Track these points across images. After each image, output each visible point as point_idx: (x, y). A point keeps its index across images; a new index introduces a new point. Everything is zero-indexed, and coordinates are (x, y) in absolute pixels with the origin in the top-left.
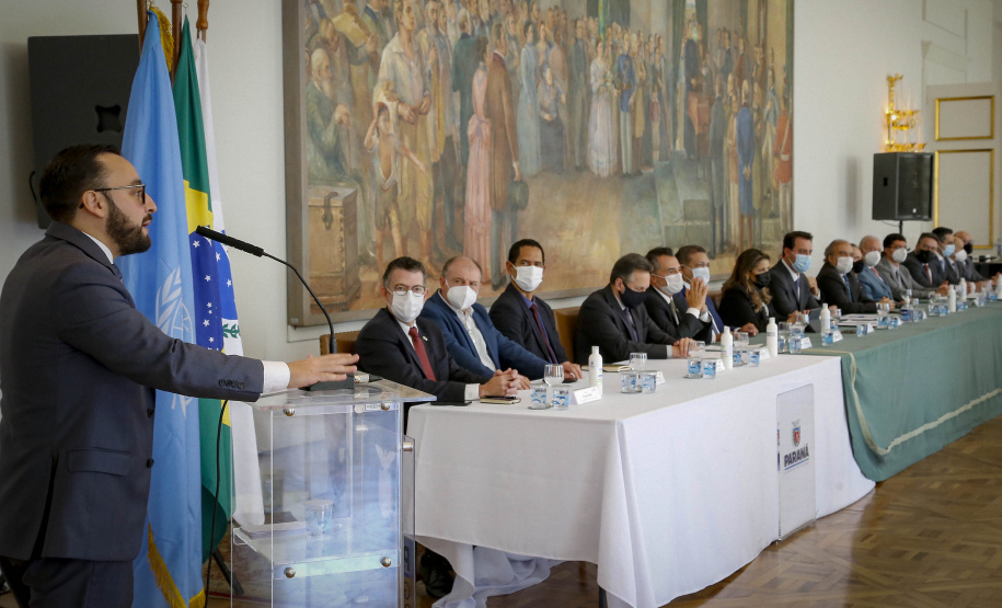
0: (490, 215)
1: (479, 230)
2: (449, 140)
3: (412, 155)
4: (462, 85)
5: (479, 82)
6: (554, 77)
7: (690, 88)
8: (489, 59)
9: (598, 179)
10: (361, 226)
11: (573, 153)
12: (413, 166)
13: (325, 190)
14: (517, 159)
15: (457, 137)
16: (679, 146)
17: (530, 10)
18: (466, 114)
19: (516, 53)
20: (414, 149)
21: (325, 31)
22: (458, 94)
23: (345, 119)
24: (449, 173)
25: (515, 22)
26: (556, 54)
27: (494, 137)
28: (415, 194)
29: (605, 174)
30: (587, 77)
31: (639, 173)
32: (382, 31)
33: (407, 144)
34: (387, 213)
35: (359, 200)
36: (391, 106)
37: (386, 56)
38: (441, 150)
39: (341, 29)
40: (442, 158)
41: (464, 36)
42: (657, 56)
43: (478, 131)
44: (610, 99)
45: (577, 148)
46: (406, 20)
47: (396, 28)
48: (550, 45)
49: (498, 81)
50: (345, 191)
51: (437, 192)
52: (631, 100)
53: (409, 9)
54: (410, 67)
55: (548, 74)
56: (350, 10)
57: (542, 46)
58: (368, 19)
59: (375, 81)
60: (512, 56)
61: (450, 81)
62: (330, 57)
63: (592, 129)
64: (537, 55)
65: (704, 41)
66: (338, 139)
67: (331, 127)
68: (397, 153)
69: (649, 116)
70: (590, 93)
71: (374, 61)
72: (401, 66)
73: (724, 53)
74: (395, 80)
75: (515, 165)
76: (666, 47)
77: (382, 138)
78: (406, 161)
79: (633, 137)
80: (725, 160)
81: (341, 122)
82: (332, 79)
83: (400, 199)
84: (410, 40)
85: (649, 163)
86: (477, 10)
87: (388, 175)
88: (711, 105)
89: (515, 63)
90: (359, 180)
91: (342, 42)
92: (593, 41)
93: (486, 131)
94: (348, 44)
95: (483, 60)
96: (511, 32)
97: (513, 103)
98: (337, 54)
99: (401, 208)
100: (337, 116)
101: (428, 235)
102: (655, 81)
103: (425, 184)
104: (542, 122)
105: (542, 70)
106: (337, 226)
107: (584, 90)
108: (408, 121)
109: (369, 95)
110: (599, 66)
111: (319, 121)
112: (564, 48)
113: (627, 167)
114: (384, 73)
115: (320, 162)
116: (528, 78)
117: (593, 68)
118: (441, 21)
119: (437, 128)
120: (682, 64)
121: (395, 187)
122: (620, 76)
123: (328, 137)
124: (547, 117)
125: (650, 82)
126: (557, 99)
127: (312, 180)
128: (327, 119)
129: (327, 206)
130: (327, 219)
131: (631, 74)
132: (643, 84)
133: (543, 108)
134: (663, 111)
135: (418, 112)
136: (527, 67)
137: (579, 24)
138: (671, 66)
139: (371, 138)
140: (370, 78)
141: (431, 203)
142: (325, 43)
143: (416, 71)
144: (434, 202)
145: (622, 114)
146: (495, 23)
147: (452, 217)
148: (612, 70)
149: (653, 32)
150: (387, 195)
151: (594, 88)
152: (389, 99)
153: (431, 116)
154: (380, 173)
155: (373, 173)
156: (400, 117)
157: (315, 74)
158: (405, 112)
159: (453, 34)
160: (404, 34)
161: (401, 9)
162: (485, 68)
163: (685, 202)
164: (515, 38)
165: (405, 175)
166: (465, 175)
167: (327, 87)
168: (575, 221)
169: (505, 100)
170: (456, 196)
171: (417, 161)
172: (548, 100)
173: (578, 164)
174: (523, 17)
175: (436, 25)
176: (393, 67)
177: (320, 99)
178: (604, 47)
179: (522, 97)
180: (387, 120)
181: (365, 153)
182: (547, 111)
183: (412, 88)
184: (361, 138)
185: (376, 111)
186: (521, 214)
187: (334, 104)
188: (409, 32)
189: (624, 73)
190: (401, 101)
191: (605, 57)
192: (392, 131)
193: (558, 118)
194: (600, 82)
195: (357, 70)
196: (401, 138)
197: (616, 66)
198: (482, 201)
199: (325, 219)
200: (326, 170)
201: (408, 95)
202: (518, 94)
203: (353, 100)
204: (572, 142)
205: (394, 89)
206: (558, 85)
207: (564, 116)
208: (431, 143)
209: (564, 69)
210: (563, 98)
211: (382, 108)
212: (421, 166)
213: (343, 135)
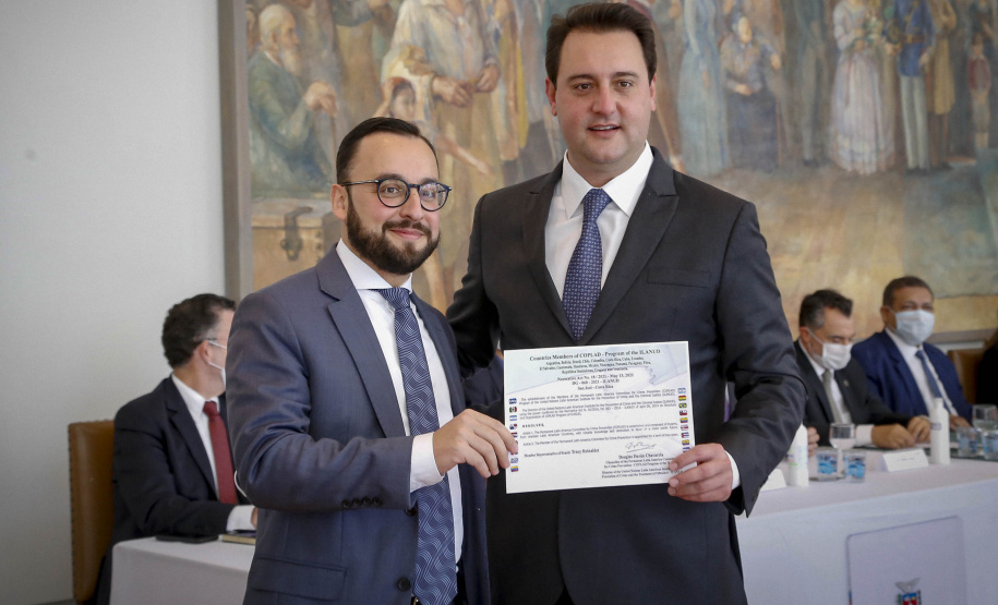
2: (536, 128)
3: (462, 152)
6: (754, 31)
9: (855, 177)
11: (798, 139)
13: (285, 205)
14: (678, 152)
20: (466, 141)
23: (326, 103)
29: (870, 169)
30: (826, 28)
31: (945, 167)
33: (451, 133)
36: (420, 83)
37: (406, 10)
38: (520, 142)
40: (523, 155)
44: (877, 59)
45: (807, 134)
50: (325, 205)
52: (925, 59)
54: (457, 26)
55: (742, 27)
59: (386, 48)
60: (667, 5)
62: (297, 17)
63: (838, 103)
66: (312, 131)
67: (299, 116)
69: (964, 82)
70: (832, 50)
71: (384, 18)
72: (439, 26)
74: (427, 44)
75: (675, 161)
78: (448, 159)
79: (930, 114)
81: (318, 107)
82: (300, 49)
85: (966, 150)
89: (672, 12)
98: (311, 12)
100: (310, 98)
102: (977, 29)
104: (731, 97)
105: (729, 21)
106: (309, 254)
107: (821, 48)
108: (454, 102)
109: (373, 69)
110: (851, 11)
111: (274, 106)
113: (917, 158)
114: (403, 33)
115: (277, 165)
116: (700, 34)
117: (837, 14)
119: (512, 110)
122: (900, 24)
123: (293, 129)
124: (741, 89)
125: (967, 30)
126: (762, 61)
127: (260, 190)
128: (291, 103)
129: (291, 227)
130: (292, 245)
131: (923, 20)
132: (949, 33)
133: (731, 75)
135: (472, 90)
136: (698, 18)
140: (376, 44)
143: (468, 30)
145: (904, 81)
148: (881, 16)
151: (843, 44)
152: (414, 72)
153: (498, 95)
156: (437, 97)
157: (266, 40)
158: (447, 89)
167: (290, 60)
168: (805, 241)
171: (471, 160)
172: (743, 65)
173: (808, 155)
176: (424, 27)
177: (276, 76)
179: (688, 60)
180: (412, 100)
182: (741, 80)
183: (460, 52)
185: (388, 91)
187: (304, 82)
189: (909, 19)
190: (438, 74)
192: (421, 118)
193: (764, 90)
194: (856, 33)
195: (346, 34)
196: (440, 128)
197: (889, 10)
199: (286, 246)
200: (288, 177)
201: (452, 65)
202: (680, 57)
203: (342, 75)
204: (795, 125)
205: (424, 57)
206: (764, 41)
207: (777, 86)
208: (501, 133)
209: (775, 19)
210: (776, 60)
211: (401, 85)
212: (481, 166)
213: (323, 123)
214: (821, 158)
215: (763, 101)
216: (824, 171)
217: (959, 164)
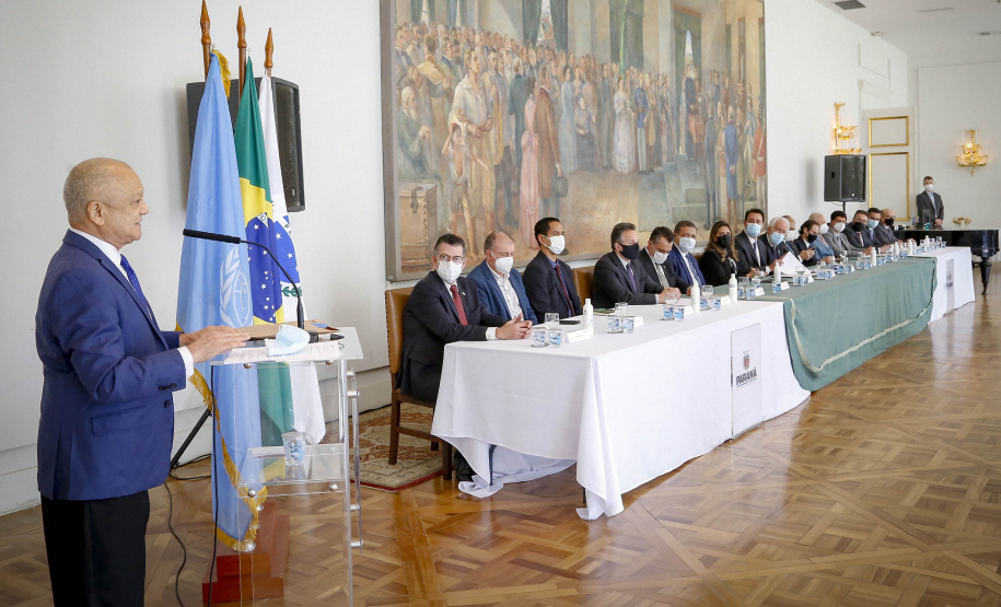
0: (539, 201)
1: (531, 212)
2: (507, 149)
3: (479, 160)
4: (516, 109)
5: (530, 108)
6: (586, 104)
7: (689, 111)
8: (537, 92)
9: (621, 175)
10: (440, 210)
11: (602, 157)
12: (479, 167)
13: (412, 186)
14: (559, 162)
15: (513, 146)
16: (682, 151)
17: (568, 58)
18: (520, 131)
19: (558, 88)
20: (480, 156)
21: (412, 75)
22: (513, 116)
23: (427, 135)
24: (507, 172)
25: (556, 66)
26: (588, 87)
27: (541, 146)
28: (481, 187)
29: (626, 171)
30: (612, 104)
31: (652, 171)
32: (455, 73)
33: (475, 152)
34: (460, 201)
35: (438, 192)
36: (462, 126)
37: (458, 91)
38: (501, 156)
39: (424, 72)
40: (502, 161)
41: (518, 76)
42: (665, 90)
43: (529, 142)
44: (629, 119)
45: (604, 153)
46: (473, 66)
47: (466, 71)
48: (583, 82)
49: (544, 107)
50: (427, 186)
51: (498, 185)
52: (645, 120)
53: (476, 58)
54: (477, 99)
55: (582, 102)
56: (430, 59)
57: (577, 82)
58: (444, 66)
59: (450, 109)
60: (555, 90)
61: (507, 108)
62: (416, 92)
63: (616, 140)
64: (573, 89)
65: (699, 79)
66: (422, 149)
67: (417, 141)
68: (467, 159)
69: (659, 131)
70: (614, 115)
71: (449, 94)
72: (470, 99)
73: (714, 88)
74: (466, 107)
75: (557, 166)
76: (671, 82)
77: (456, 149)
78: (474, 163)
79: (647, 145)
80: (716, 161)
81: (424, 137)
82: (417, 108)
83: (470, 191)
84: (476, 80)
85: (659, 163)
86: (528, 58)
87: (460, 174)
88: (705, 123)
89: (557, 94)
90: (438, 178)
91: (425, 82)
92: (616, 79)
93: (535, 142)
94: (429, 83)
95: (533, 93)
96: (554, 73)
97: (555, 122)
98: (421, 90)
99: (470, 196)
100: (421, 133)
101: (492, 216)
102: (663, 107)
103: (489, 180)
104: (578, 135)
105: (577, 99)
106: (421, 211)
107: (610, 114)
108: (476, 136)
109: (445, 119)
110: (620, 96)
111: (407, 137)
112: (594, 84)
113: (643, 166)
114: (457, 102)
115: (408, 166)
116: (567, 106)
117: (616, 98)
118: (500, 65)
119: (498, 140)
120: (683, 95)
121: (466, 182)
122: (637, 103)
123: (415, 148)
124: (581, 132)
125: (659, 107)
126: (589, 119)
127: (402, 178)
128: (414, 135)
129: (414, 196)
130: (414, 206)
131: (645, 102)
132: (654, 109)
133: (578, 126)
134: (670, 128)
135: (483, 130)
136: (566, 97)
137: (605, 67)
138: (675, 97)
139: (448, 148)
140: (446, 107)
141: (493, 194)
142: (411, 83)
143: (481, 101)
144: (496, 192)
145: (639, 130)
146: (541, 67)
147: (510, 203)
148: (630, 100)
149: (661, 74)
150: (460, 189)
151: (617, 112)
152: (460, 121)
153: (493, 132)
154: (454, 172)
155: (449, 173)
156: (469, 133)
157: (404, 104)
158: (473, 129)
159: (509, 75)
160: (472, 75)
161: (469, 58)
162: (534, 99)
163: (687, 190)
164: (556, 77)
165: (473, 173)
166: (519, 173)
167: (413, 113)
168: (604, 205)
169: (549, 120)
170: (513, 188)
171: (483, 164)
172: (582, 120)
173: (605, 164)
174: (563, 63)
175: (496, 70)
176: (464, 99)
177: (408, 122)
178: (624, 83)
179: (563, 118)
180: (460, 135)
181: (443, 159)
182: (582, 128)
183: (478, 112)
184: (439, 149)
185: (451, 130)
186: (562, 200)
187: (419, 126)
188: (476, 74)
189: (640, 101)
190: (470, 122)
191: (625, 90)
192: (463, 143)
193: (590, 133)
194: (622, 107)
195: (435, 101)
196: (471, 148)
197: (633, 98)
198: (533, 191)
199: (412, 206)
200: (413, 172)
201: (475, 118)
202: (560, 116)
203: (433, 123)
204: (601, 150)
205: (464, 114)
206: (590, 109)
207: (594, 131)
208: (493, 151)
209: (593, 99)
210: (594, 119)
211: (456, 127)
212: (486, 168)
213: (426, 146)
214: (610, 167)
215: (589, 136)
216: (611, 171)
217: (657, 169)
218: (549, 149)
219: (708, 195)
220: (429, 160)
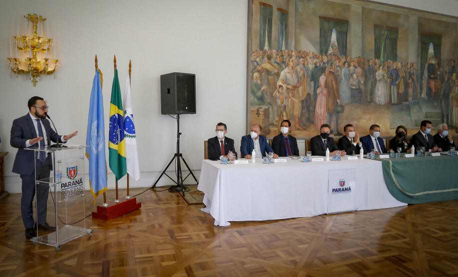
0: (326, 114)
1: (321, 118)
2: (309, 94)
3: (292, 98)
6: (357, 76)
8: (327, 72)
10: (271, 116)
11: (366, 97)
13: (257, 107)
14: (339, 99)
15: (312, 93)
16: (424, 95)
17: (346, 58)
19: (340, 70)
20: (293, 96)
21: (259, 68)
22: (313, 82)
23: (266, 89)
24: (309, 103)
25: (339, 62)
26: (359, 70)
27: (329, 93)
28: (293, 108)
29: (383, 104)
30: (374, 76)
31: (401, 104)
32: (281, 67)
33: (290, 95)
34: (282, 113)
35: (270, 109)
36: (284, 86)
37: (282, 73)
38: (305, 97)
39: (265, 67)
40: (305, 99)
41: (316, 67)
42: (412, 69)
43: (322, 91)
44: (386, 82)
46: (291, 64)
47: (287, 66)
48: (356, 68)
49: (331, 78)
50: (264, 107)
51: (303, 107)
52: (397, 82)
53: (292, 61)
54: (292, 76)
55: (355, 76)
56: (268, 62)
57: (352, 68)
58: (276, 64)
59: (278, 80)
60: (338, 71)
61: (309, 79)
63: (376, 91)
64: (349, 71)
65: (439, 64)
66: (263, 94)
67: (260, 92)
68: (286, 98)
70: (375, 80)
71: (278, 75)
72: (289, 76)
74: (286, 79)
75: (338, 101)
76: (417, 66)
78: (290, 100)
79: (398, 93)
80: (450, 100)
81: (264, 90)
82: (261, 80)
83: (287, 109)
84: (292, 69)
85: (406, 100)
86: (322, 59)
87: (282, 103)
88: (442, 83)
89: (339, 73)
90: (270, 104)
91: (265, 70)
92: (378, 66)
93: (325, 91)
94: (267, 71)
95: (324, 72)
97: (338, 83)
98: (263, 73)
99: (287, 111)
100: (263, 88)
101: (299, 119)
102: (410, 77)
103: (298, 106)
104: (352, 89)
105: (352, 75)
106: (262, 117)
107: (373, 80)
108: (291, 89)
109: (275, 84)
111: (256, 90)
112: (363, 68)
114: (281, 77)
115: (256, 100)
116: (345, 77)
117: (377, 73)
118: (306, 63)
119: (304, 90)
120: (426, 72)
121: (285, 106)
122: (391, 75)
123: (259, 94)
124: (354, 87)
125: (408, 77)
126: (359, 82)
127: (253, 104)
128: (259, 89)
129: (258, 110)
130: (258, 114)
131: (397, 75)
132: (403, 77)
133: (352, 85)
134: (415, 85)
135: (295, 87)
136: (345, 74)
137: (370, 61)
138: (420, 72)
139: (276, 93)
140: (276, 79)
141: (300, 111)
142: (258, 71)
143: (295, 76)
144: (302, 111)
145: (392, 87)
146: (330, 62)
147: (309, 115)
148: (387, 74)
149: (410, 62)
150: (282, 108)
151: (378, 79)
153: (301, 88)
155: (276, 103)
156: (288, 88)
157: (254, 78)
158: (290, 87)
159: (311, 67)
160: (290, 68)
161: (289, 61)
162: (325, 75)
163: (426, 113)
164: (339, 66)
165: (289, 103)
166: (315, 103)
167: (259, 82)
168: (367, 117)
169: (334, 83)
170: (311, 108)
171: (294, 100)
172: (355, 83)
173: (369, 100)
174: (343, 60)
175: (304, 64)
176: (286, 76)
177: (256, 85)
178: (383, 68)
180: (283, 89)
183: (293, 81)
184: (272, 94)
185: (278, 87)
186: (340, 114)
187: (262, 85)
188: (292, 67)
189: (394, 74)
190: (288, 84)
191: (383, 70)
192: (284, 92)
193: (359, 88)
194: (381, 77)
195: (271, 77)
196: (288, 94)
197: (389, 73)
198: (323, 110)
199: (257, 114)
200: (258, 102)
201: (292, 83)
202: (340, 81)
203: (269, 84)
204: (366, 95)
205: (285, 81)
206: (360, 78)
207: (362, 87)
208: (301, 95)
209: (362, 74)
210: (362, 82)
211: (280, 86)
212: (296, 101)
213: (265, 93)
214: (372, 102)
215: (359, 90)
216: (373, 104)
217: (404, 103)
218: (333, 93)
219: (443, 115)
220: (266, 98)
